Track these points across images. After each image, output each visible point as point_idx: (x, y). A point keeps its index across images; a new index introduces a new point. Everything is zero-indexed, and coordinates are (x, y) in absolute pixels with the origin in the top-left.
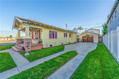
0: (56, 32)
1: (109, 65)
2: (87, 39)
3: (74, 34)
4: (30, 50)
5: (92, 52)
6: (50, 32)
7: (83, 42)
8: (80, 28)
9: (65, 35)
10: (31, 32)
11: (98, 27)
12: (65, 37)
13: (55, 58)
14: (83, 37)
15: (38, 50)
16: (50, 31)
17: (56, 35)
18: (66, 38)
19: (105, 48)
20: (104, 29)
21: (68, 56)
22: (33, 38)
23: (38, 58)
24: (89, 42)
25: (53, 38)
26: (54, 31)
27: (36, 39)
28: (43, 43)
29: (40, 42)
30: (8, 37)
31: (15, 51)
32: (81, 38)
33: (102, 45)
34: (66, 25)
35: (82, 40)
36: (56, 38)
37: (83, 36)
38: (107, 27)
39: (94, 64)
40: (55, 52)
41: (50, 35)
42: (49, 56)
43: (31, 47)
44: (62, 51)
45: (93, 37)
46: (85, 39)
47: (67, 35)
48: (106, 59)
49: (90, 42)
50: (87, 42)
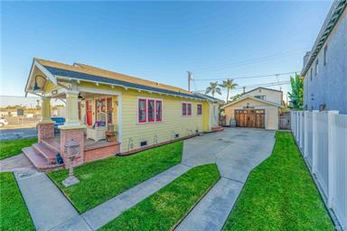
0: (160, 102)
1: (305, 226)
2: (249, 119)
3: (211, 106)
4: (79, 164)
5: (259, 168)
6: (142, 103)
7: (237, 126)
8: (229, 82)
9: (184, 109)
10: (83, 103)
11: (279, 84)
12: (184, 114)
13: (155, 196)
14: (236, 113)
15: (104, 161)
16: (140, 100)
17: (159, 110)
18: (187, 118)
19: (297, 154)
20: (294, 91)
21: (193, 187)
22: (89, 122)
23: (104, 197)
24: (251, 127)
25: (151, 120)
26: (153, 101)
27: (99, 124)
28: (120, 138)
29: (111, 136)
30: (11, 108)
31: (34, 168)
32: (230, 114)
33: (288, 141)
34: (190, 76)
35: (234, 122)
36: (159, 119)
37: (236, 110)
38: (301, 86)
39: (265, 220)
40: (154, 170)
41: (140, 112)
42: (136, 188)
43: (82, 155)
44: (174, 164)
45: (264, 114)
46: (242, 118)
47: (190, 109)
48: (297, 198)
49: (256, 127)
50: (247, 127)
